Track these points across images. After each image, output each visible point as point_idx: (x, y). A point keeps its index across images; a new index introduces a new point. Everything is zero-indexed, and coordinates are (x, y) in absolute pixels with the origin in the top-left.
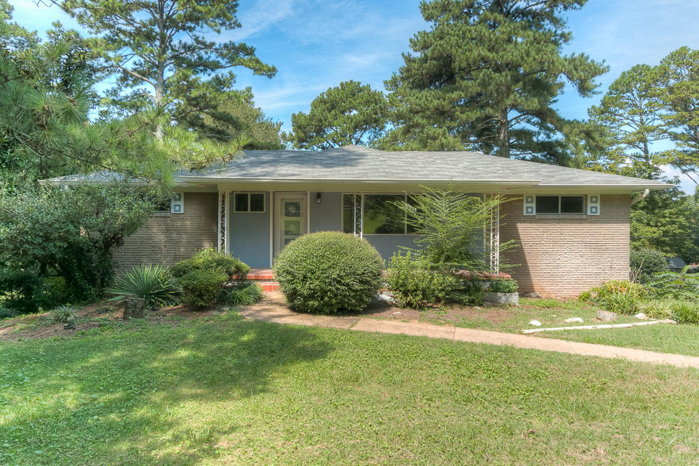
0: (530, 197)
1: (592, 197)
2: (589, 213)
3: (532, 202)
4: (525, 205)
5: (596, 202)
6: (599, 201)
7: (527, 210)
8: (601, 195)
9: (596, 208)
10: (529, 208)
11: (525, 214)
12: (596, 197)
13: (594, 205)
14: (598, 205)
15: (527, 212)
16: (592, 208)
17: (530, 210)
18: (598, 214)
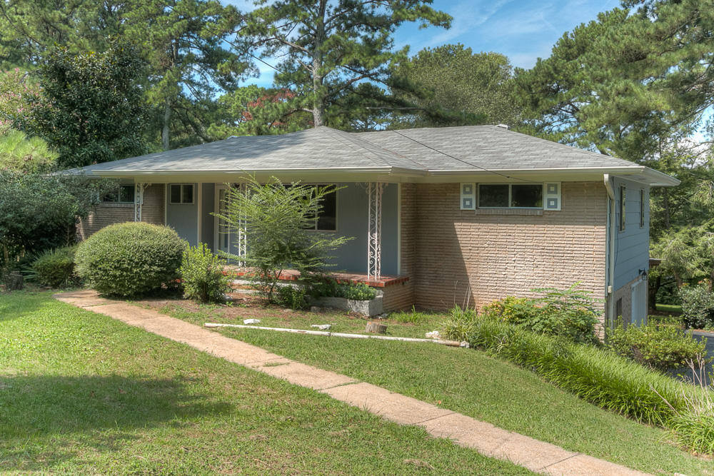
0: (468, 186)
1: (549, 186)
2: (546, 208)
3: (470, 192)
4: (463, 196)
5: (555, 192)
6: (559, 191)
7: (465, 203)
8: (562, 182)
9: (555, 200)
10: (468, 201)
11: (462, 208)
12: (556, 186)
13: (553, 196)
14: (558, 196)
15: (465, 206)
16: (551, 201)
17: (468, 203)
18: (559, 208)
